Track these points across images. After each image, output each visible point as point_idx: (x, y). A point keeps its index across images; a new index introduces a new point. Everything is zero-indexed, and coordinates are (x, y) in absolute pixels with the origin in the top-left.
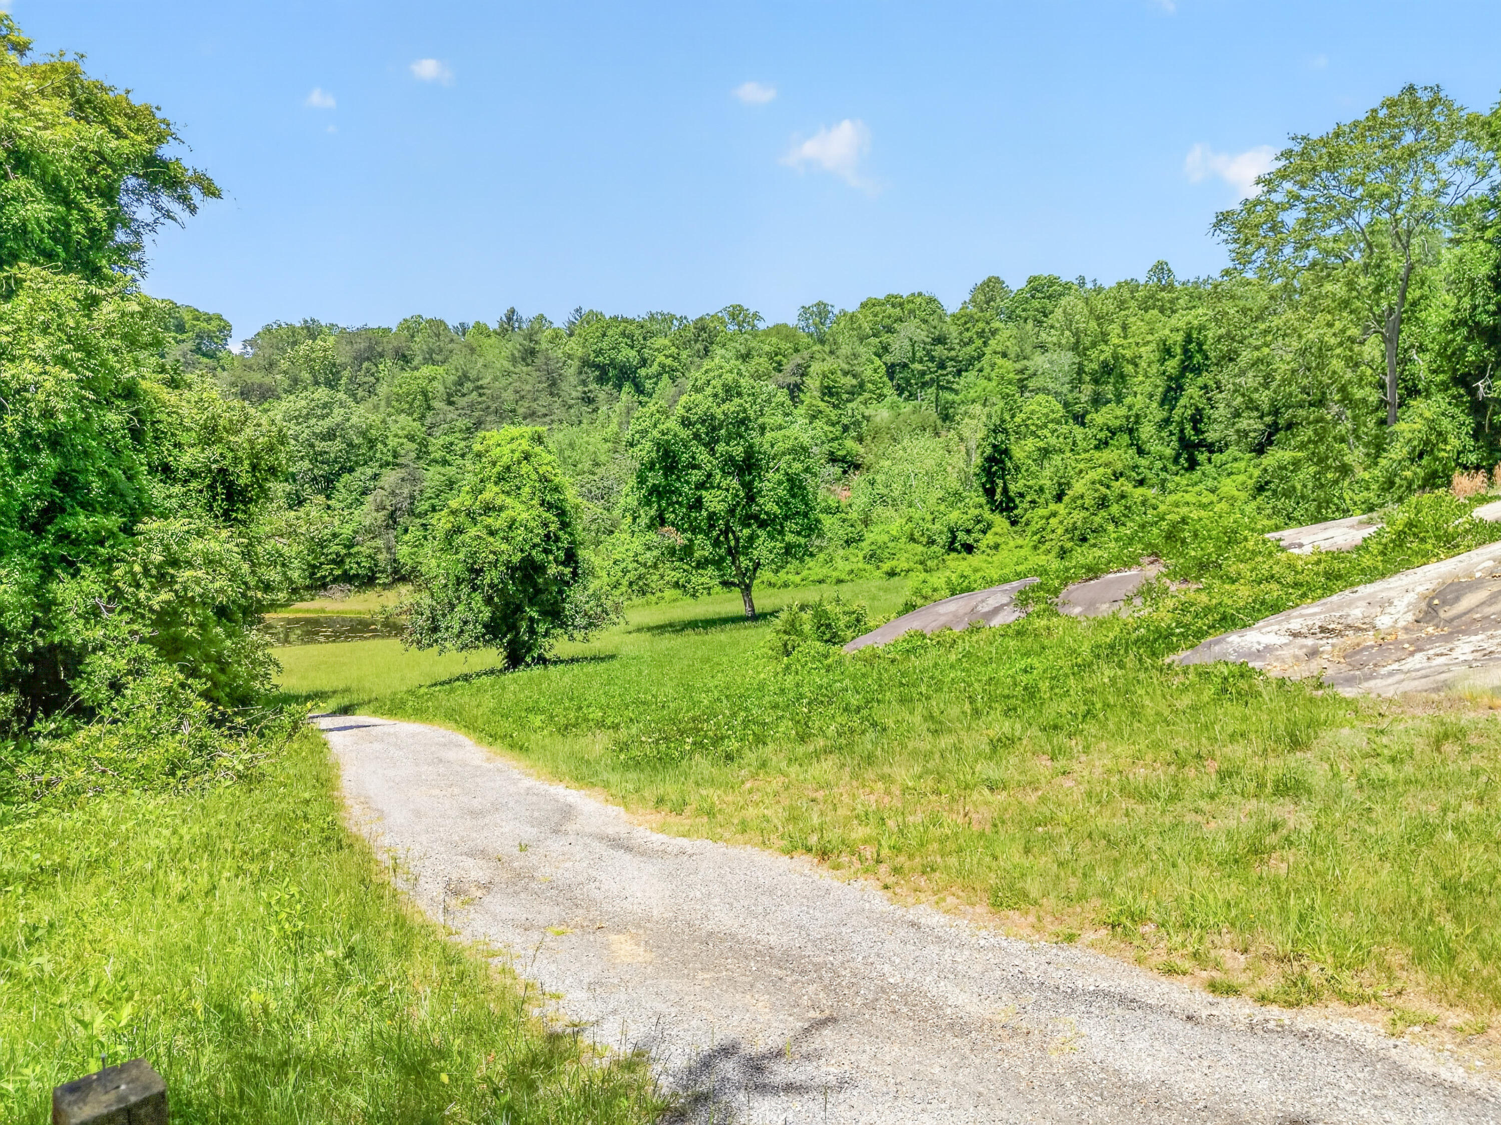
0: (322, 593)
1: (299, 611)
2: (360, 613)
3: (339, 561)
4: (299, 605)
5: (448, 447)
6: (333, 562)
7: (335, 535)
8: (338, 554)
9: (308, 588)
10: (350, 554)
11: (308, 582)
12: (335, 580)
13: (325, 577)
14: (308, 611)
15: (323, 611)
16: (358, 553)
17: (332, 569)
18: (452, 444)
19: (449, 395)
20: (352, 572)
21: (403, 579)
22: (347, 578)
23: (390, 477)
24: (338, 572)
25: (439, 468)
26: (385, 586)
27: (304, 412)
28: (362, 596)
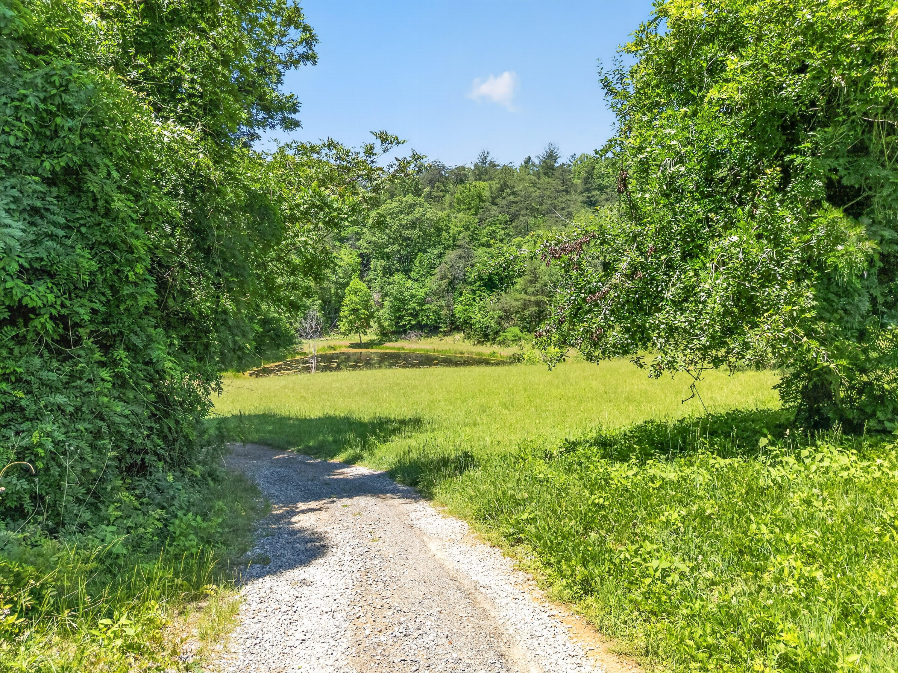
0: (403, 336)
1: (387, 348)
2: (427, 351)
3: (415, 315)
4: (387, 344)
5: (492, 235)
6: (411, 315)
7: (413, 296)
8: (414, 309)
9: (393, 333)
10: (422, 310)
11: (394, 329)
12: (412, 327)
13: (404, 326)
14: (393, 348)
15: (403, 348)
16: (427, 309)
17: (410, 320)
18: (494, 232)
19: (494, 198)
20: (423, 322)
21: (458, 329)
22: (420, 327)
23: (451, 255)
24: (414, 322)
25: (485, 249)
26: (446, 334)
27: (396, 210)
28: (429, 340)
